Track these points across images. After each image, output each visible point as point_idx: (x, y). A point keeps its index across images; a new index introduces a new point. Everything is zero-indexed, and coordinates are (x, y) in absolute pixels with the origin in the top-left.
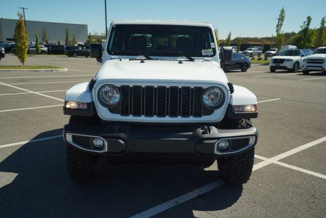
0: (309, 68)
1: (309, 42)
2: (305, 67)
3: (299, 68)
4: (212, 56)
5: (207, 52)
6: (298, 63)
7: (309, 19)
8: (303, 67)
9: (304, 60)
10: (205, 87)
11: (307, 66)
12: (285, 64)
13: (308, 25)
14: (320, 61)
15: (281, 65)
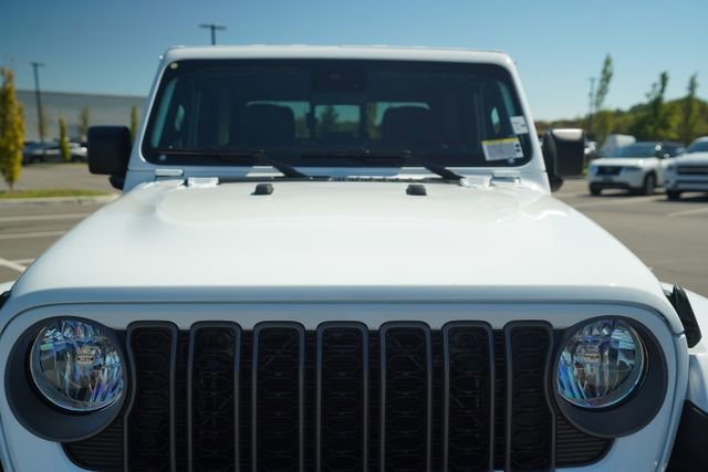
0: (682, 186)
1: (666, 126)
2: (672, 182)
3: (656, 186)
4: (519, 162)
5: (501, 150)
6: (652, 174)
7: (664, 78)
8: (667, 182)
9: (670, 168)
11: (679, 182)
12: (622, 177)
13: (662, 91)
15: (616, 179)
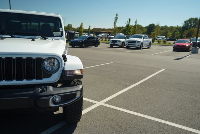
0: (129, 46)
1: (130, 32)
2: (127, 45)
3: (124, 46)
4: (60, 36)
5: (57, 34)
6: (124, 42)
7: (130, 20)
8: (126, 45)
9: (127, 41)
10: (44, 58)
11: (128, 45)
12: (117, 43)
13: (129, 23)
14: (134, 42)
15: (116, 43)
